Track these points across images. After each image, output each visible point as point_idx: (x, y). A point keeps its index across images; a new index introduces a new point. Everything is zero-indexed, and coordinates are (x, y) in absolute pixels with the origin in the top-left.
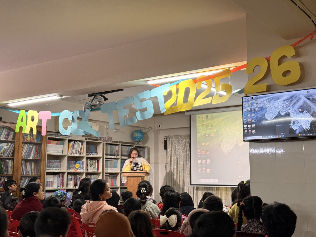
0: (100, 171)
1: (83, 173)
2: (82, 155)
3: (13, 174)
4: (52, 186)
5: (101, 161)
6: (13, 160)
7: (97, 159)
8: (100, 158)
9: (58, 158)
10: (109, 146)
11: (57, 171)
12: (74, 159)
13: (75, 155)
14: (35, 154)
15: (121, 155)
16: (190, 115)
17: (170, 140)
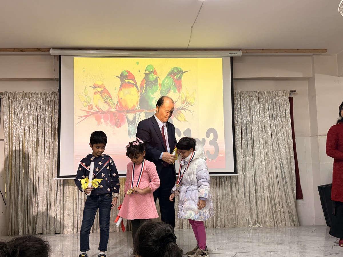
16: (61, 56)
17: (9, 98)
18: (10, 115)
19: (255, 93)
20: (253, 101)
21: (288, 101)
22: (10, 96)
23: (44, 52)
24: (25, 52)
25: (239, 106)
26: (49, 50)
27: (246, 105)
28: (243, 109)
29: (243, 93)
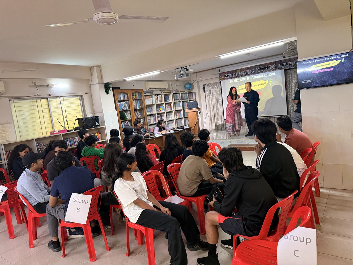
0: (173, 110)
1: (165, 113)
2: (162, 103)
3: (131, 119)
4: (150, 122)
5: (172, 104)
6: (130, 110)
7: (170, 104)
8: (172, 102)
9: (150, 106)
10: (175, 95)
11: (151, 113)
12: (158, 106)
13: (159, 103)
14: (139, 106)
15: (182, 99)
16: (220, 70)
17: (208, 86)
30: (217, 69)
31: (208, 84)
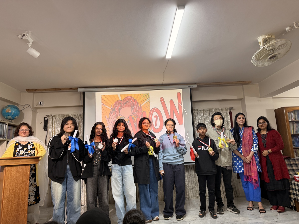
16: (84, 92)
17: (53, 119)
18: (53, 129)
19: (207, 110)
20: (206, 115)
21: (229, 114)
22: (53, 118)
23: (74, 90)
24: (62, 90)
25: (197, 119)
26: (77, 88)
27: (202, 118)
28: (200, 120)
29: (199, 110)
30: (79, 90)
31: (55, 116)
